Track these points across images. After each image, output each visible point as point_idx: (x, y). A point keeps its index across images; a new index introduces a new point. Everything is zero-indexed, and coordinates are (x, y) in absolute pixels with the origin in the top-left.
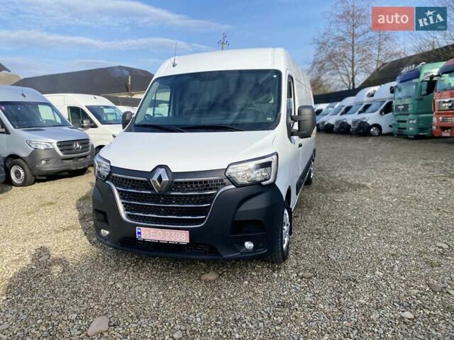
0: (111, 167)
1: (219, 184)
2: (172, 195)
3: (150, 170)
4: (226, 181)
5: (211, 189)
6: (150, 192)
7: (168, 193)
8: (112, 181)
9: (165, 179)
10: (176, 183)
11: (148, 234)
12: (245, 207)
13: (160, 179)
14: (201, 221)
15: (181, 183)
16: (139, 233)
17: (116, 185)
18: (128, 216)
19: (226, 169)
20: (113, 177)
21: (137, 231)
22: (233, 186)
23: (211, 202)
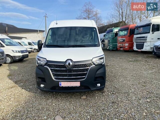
0: (47, 60)
1: (90, 65)
2: (74, 70)
3: (65, 61)
4: (92, 64)
5: (87, 67)
6: (65, 69)
7: (72, 69)
8: (48, 66)
9: (71, 64)
10: (75, 65)
11: (64, 84)
12: (98, 72)
13: (69, 64)
14: (84, 78)
15: (77, 65)
16: (61, 84)
17: (50, 67)
18: (55, 78)
19: (92, 60)
20: (48, 64)
21: (60, 83)
22: (94, 65)
23: (87, 71)
